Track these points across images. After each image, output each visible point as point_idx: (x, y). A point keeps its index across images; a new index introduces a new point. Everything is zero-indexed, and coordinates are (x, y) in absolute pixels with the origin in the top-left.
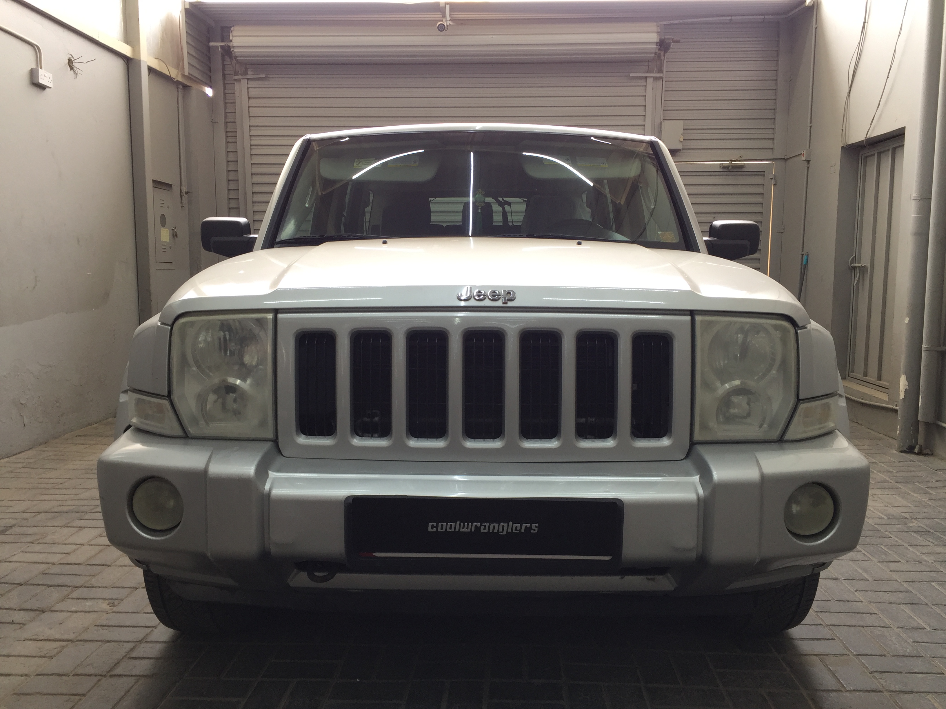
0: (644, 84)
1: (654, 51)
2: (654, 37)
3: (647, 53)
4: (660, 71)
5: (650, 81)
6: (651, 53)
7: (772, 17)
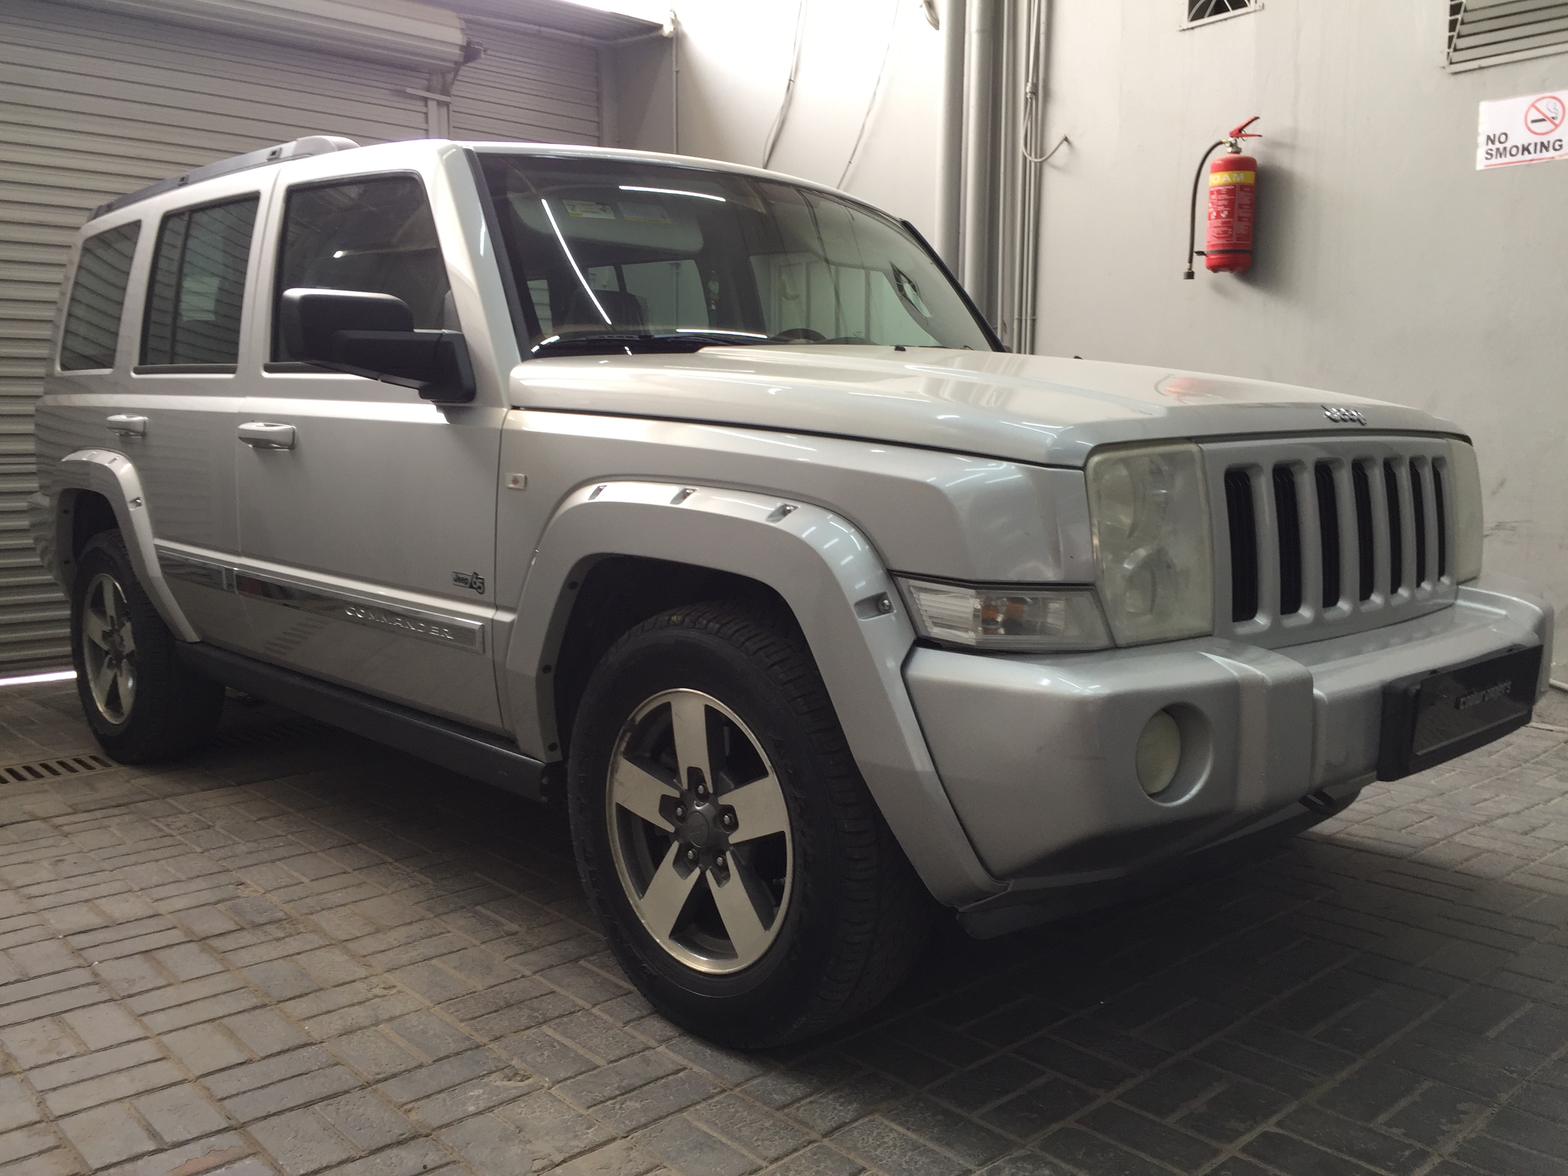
0: (424, 109)
1: (456, 58)
2: (457, 37)
3: (443, 60)
4: (445, 91)
5: (432, 105)
6: (449, 61)
7: (591, 39)
